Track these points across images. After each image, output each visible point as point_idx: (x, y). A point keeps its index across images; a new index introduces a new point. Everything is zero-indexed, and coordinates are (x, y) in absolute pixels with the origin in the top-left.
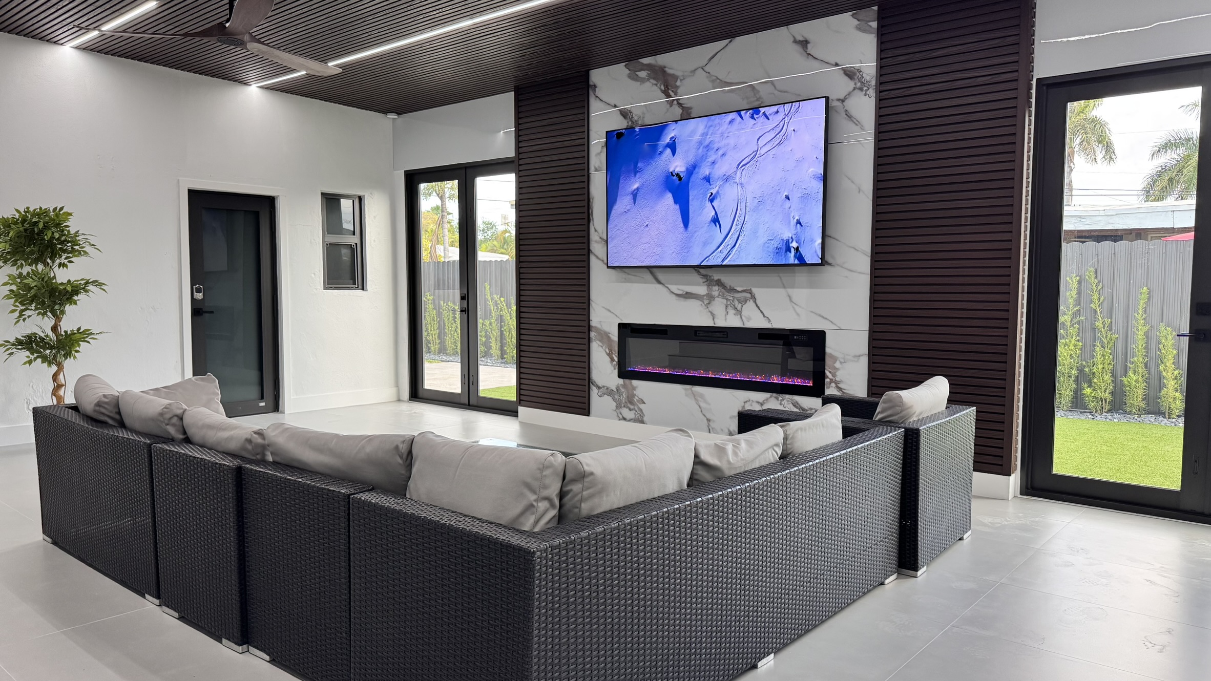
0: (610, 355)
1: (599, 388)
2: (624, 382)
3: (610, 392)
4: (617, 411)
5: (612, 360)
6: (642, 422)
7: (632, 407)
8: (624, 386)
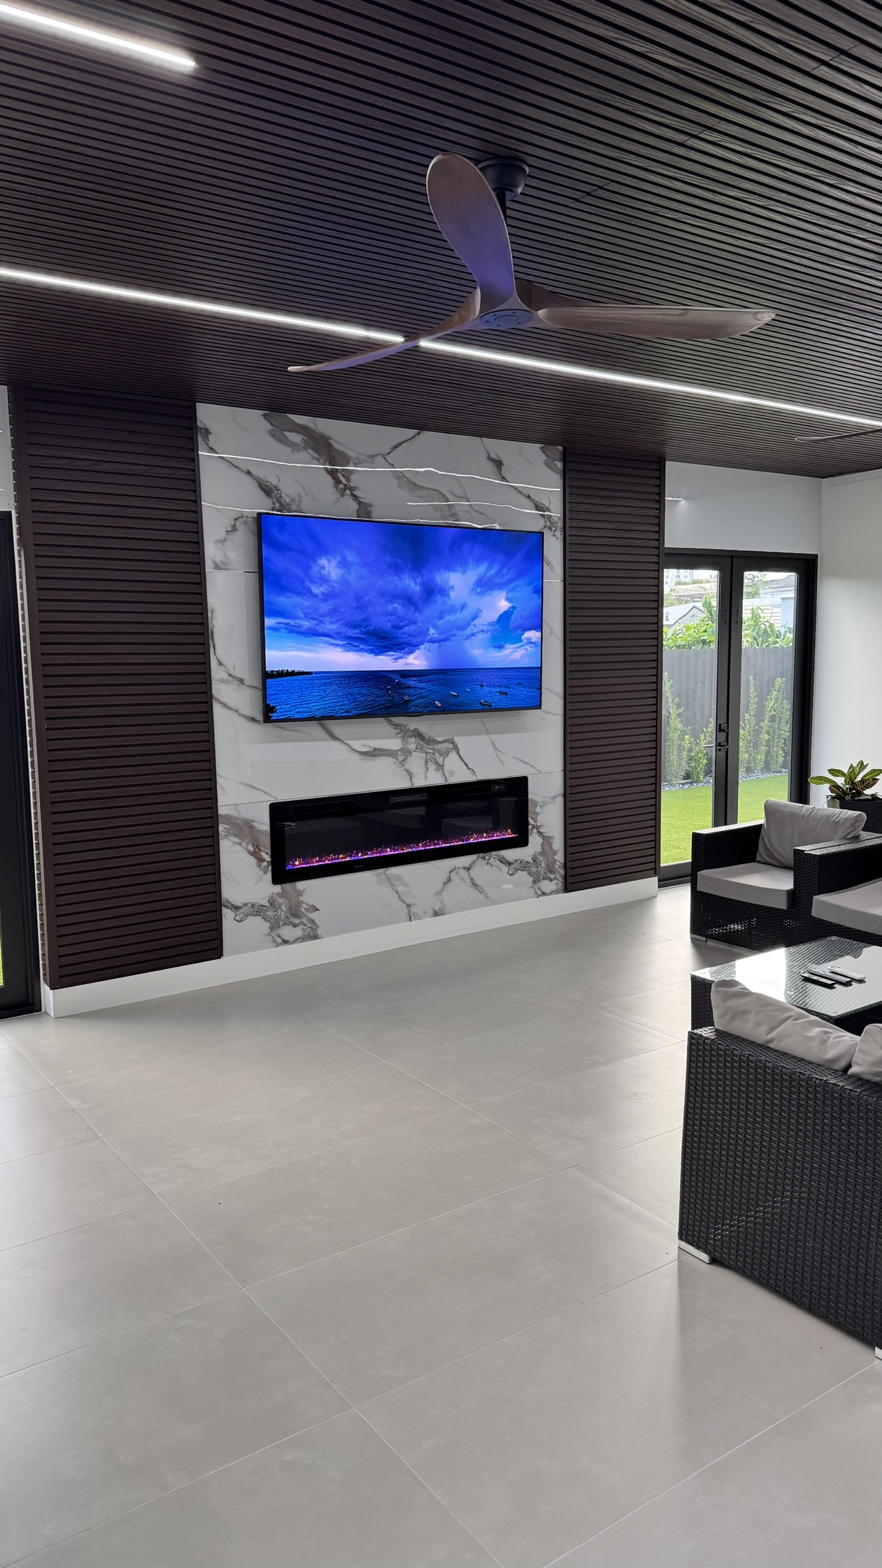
0: (255, 854)
1: (236, 908)
2: (282, 889)
3: (257, 910)
4: (274, 934)
5: (261, 860)
6: (316, 937)
7: (297, 921)
8: (283, 895)
